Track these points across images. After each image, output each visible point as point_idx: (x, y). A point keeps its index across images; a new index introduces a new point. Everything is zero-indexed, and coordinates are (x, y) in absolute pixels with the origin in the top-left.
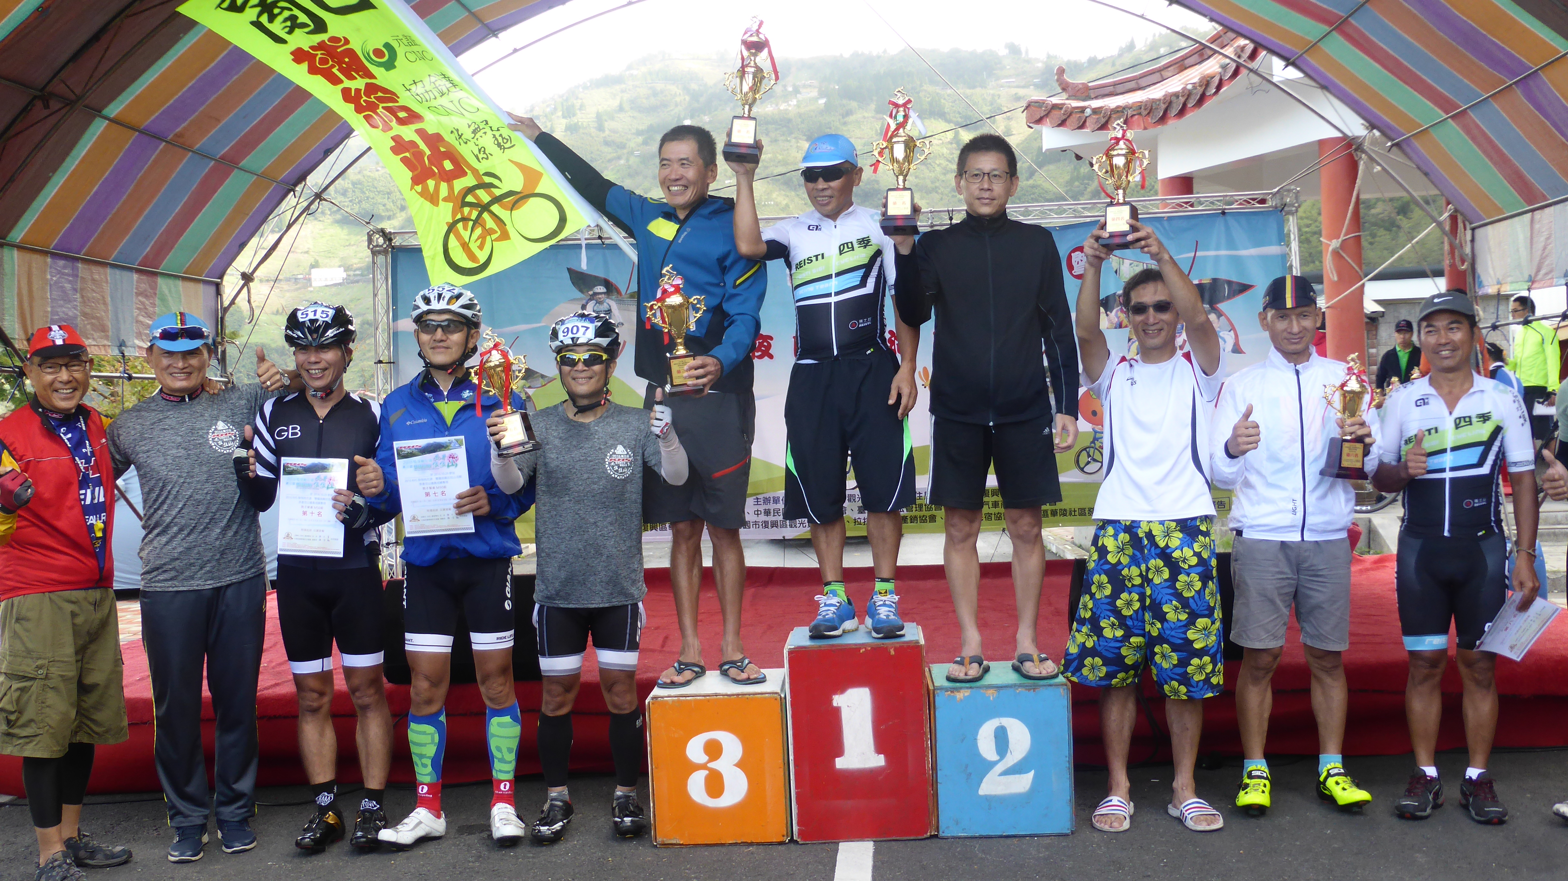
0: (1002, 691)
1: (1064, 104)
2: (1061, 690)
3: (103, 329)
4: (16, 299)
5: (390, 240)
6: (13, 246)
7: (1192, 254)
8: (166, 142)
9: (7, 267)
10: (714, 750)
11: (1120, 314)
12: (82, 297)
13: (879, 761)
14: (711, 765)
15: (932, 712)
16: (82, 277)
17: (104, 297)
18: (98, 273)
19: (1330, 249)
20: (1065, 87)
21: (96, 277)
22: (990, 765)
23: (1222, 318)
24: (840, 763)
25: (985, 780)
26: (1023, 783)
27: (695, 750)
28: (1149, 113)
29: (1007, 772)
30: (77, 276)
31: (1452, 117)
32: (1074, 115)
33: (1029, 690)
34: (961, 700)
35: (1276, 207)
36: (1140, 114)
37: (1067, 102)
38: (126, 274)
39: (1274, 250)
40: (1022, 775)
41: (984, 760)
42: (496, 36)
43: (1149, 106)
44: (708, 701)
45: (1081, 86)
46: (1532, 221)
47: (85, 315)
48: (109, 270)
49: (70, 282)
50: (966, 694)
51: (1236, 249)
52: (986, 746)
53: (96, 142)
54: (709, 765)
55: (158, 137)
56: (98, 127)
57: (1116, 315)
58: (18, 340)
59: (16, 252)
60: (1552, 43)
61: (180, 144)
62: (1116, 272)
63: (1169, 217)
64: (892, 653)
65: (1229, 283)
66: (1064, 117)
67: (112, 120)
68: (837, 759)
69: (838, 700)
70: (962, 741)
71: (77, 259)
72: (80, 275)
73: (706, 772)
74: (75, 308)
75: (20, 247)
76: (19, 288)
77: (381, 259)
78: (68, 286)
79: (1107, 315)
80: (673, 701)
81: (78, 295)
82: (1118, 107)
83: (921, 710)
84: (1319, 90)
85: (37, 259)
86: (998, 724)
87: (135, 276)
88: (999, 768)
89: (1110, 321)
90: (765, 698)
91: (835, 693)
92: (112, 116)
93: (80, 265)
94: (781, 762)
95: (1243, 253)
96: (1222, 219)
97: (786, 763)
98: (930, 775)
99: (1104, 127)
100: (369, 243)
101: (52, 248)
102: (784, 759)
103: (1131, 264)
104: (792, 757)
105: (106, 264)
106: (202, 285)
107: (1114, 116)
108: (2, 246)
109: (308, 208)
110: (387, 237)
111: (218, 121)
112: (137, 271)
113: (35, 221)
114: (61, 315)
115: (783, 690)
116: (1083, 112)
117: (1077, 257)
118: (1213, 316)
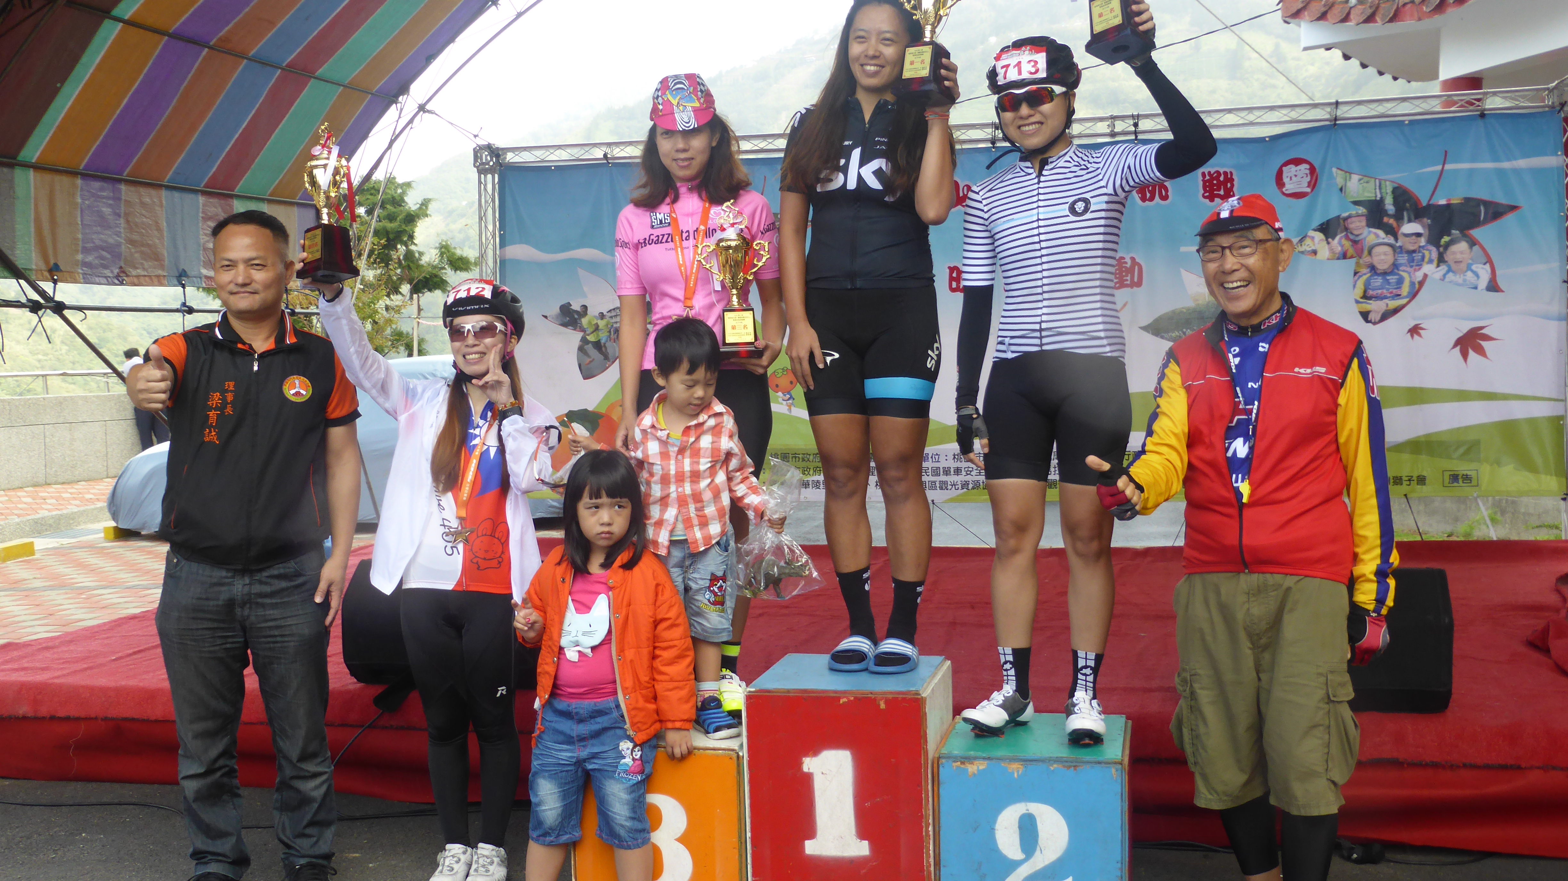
0: (1031, 767)
2: (1113, 771)
3: (157, 258)
4: (32, 225)
5: (498, 156)
6: (27, 165)
7: (1439, 168)
8: (208, 47)
9: (20, 191)
11: (1344, 242)
12: (128, 222)
13: (861, 849)
15: (936, 788)
16: (126, 201)
17: (157, 223)
18: (148, 196)
21: (147, 200)
22: (1011, 865)
23: (1476, 248)
24: (811, 848)
29: (1034, 877)
30: (119, 199)
32: (1336, 6)
33: (1068, 767)
34: (974, 774)
35: (1552, 107)
38: (189, 197)
39: (1544, 161)
41: (1003, 858)
47: (132, 242)
48: (164, 193)
49: (110, 206)
50: (981, 767)
51: (1500, 160)
52: (1007, 840)
55: (198, 42)
56: (109, 32)
57: (1340, 243)
58: (36, 270)
59: (31, 172)
61: (229, 51)
62: (1341, 190)
63: (1410, 121)
64: (883, 706)
65: (1486, 203)
66: (1324, 9)
67: (128, 23)
68: (807, 843)
69: (809, 764)
70: (975, 830)
71: (119, 181)
72: (123, 198)
74: (118, 234)
75: (37, 167)
76: (37, 213)
77: (490, 176)
78: (107, 210)
79: (1328, 243)
81: (122, 220)
83: (920, 784)
85: (61, 182)
86: (1024, 811)
87: (201, 199)
88: (1025, 870)
89: (1332, 250)
90: (718, 756)
91: (806, 755)
92: (126, 18)
93: (123, 187)
94: (735, 840)
95: (1506, 165)
96: (1480, 122)
97: (742, 842)
98: (930, 873)
99: (1370, 19)
100: (475, 160)
101: (81, 168)
102: (740, 837)
103: (1360, 180)
104: (749, 835)
105: (160, 186)
106: (295, 209)
107: (1383, 5)
108: (11, 166)
109: (411, 121)
110: (496, 152)
111: (273, 24)
112: (204, 193)
113: (52, 138)
114: (98, 242)
115: (741, 746)
116: (1347, 2)
117: (1290, 171)
118: (1463, 246)
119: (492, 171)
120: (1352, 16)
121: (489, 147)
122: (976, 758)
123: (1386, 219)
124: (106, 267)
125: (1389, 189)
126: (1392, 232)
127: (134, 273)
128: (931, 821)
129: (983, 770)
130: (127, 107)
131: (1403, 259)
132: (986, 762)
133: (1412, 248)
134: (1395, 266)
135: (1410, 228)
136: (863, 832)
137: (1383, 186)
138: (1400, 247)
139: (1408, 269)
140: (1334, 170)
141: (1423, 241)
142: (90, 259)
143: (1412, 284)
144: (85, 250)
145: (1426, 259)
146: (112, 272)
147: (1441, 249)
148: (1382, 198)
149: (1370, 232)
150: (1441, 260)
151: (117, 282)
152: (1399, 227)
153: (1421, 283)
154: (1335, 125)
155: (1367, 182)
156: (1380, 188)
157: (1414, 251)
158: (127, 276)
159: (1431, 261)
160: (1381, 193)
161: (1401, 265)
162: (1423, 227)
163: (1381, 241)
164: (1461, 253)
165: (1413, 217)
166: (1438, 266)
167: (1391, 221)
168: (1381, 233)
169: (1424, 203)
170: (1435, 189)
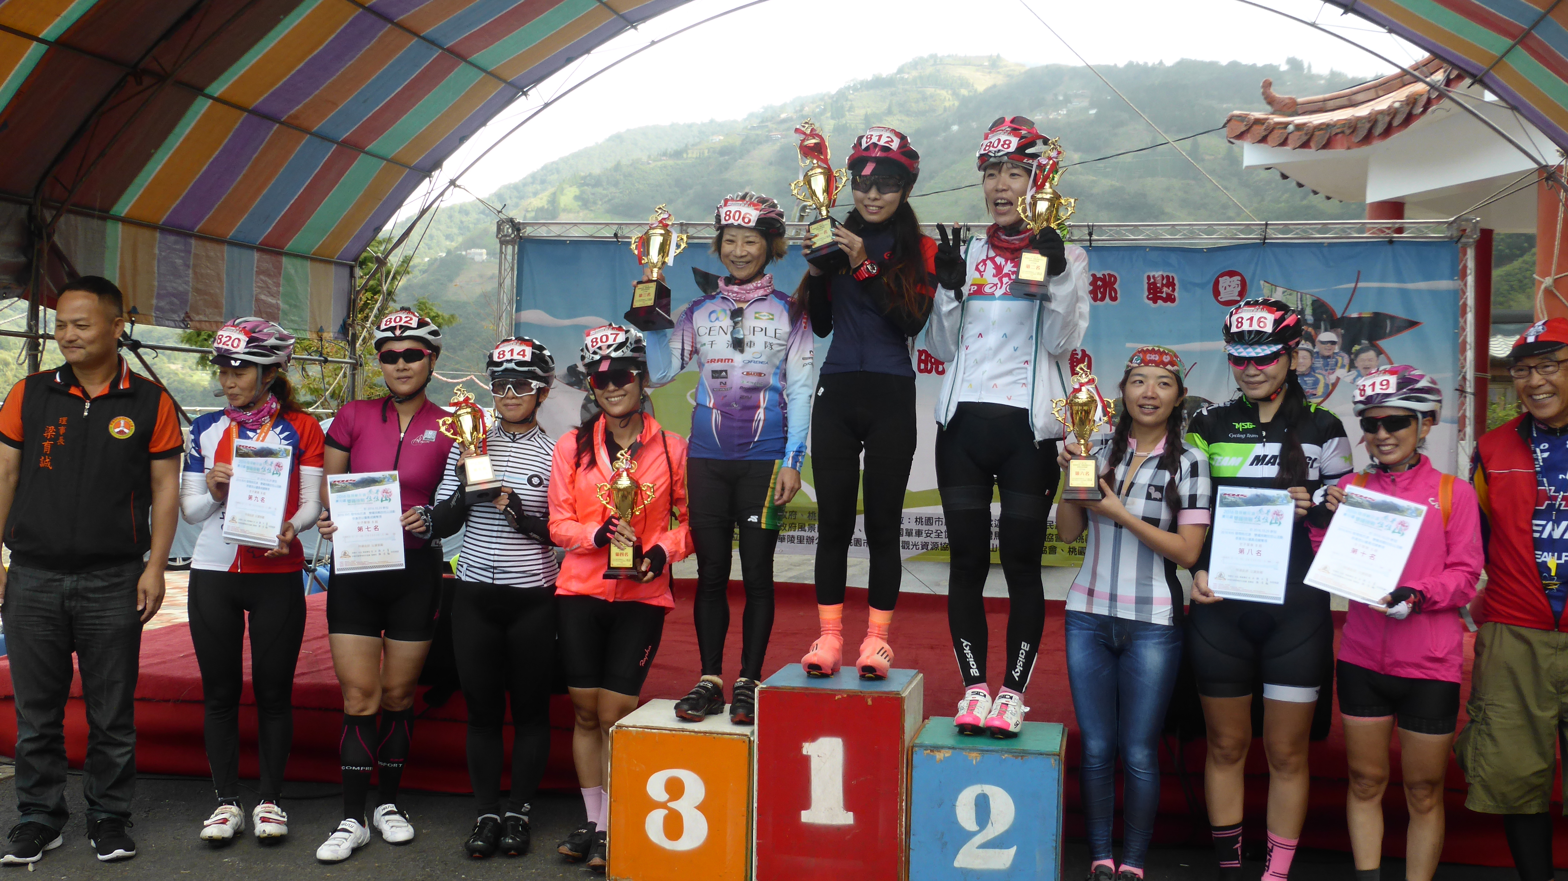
0: (986, 756)
1: (1267, 119)
2: (1053, 761)
3: (216, 306)
4: (118, 271)
5: (519, 230)
6: (117, 219)
7: (1353, 285)
8: (279, 123)
9: (109, 242)
10: (675, 789)
12: (195, 273)
13: (847, 819)
14: (671, 805)
15: (909, 771)
16: (195, 254)
17: (219, 274)
18: (213, 249)
19: (1543, 287)
20: (1270, 100)
21: (212, 254)
22: (967, 836)
23: (1382, 357)
24: (806, 817)
25: (961, 851)
26: (1003, 859)
27: (656, 787)
28: (1353, 132)
29: (985, 846)
30: (190, 252)
32: (1275, 131)
33: (1017, 757)
34: (941, 760)
35: (1451, 238)
36: (1344, 133)
37: (1271, 116)
38: (246, 253)
39: (1445, 284)
40: (1003, 850)
41: (961, 829)
42: (635, 28)
43: (1354, 123)
44: (674, 736)
45: (1287, 101)
47: (197, 291)
48: (226, 248)
49: (181, 258)
50: (947, 755)
51: (1404, 282)
52: (966, 815)
53: (199, 121)
54: (670, 804)
55: (272, 118)
56: (201, 107)
59: (120, 226)
61: (296, 127)
63: (1330, 244)
64: (870, 702)
65: (1392, 318)
66: (1264, 133)
67: (217, 100)
68: (803, 813)
69: (808, 748)
70: (940, 805)
71: (191, 236)
72: (193, 251)
73: (665, 812)
74: (186, 283)
75: (125, 221)
76: (122, 261)
77: (510, 248)
78: (179, 262)
80: (637, 732)
81: (191, 271)
82: (1323, 124)
83: (897, 767)
84: (1510, 111)
85: (145, 234)
86: (980, 792)
87: (256, 255)
88: (978, 839)
90: (733, 739)
91: (806, 741)
92: (216, 96)
93: (193, 242)
94: (744, 809)
95: (1410, 286)
96: (1389, 248)
97: (750, 810)
98: (902, 840)
99: (1305, 145)
100: (498, 232)
101: (161, 223)
102: (748, 807)
103: (1284, 292)
104: (755, 805)
105: (223, 242)
106: (333, 267)
107: (1316, 133)
108: (104, 219)
109: (442, 194)
110: (516, 227)
111: (335, 104)
112: (259, 250)
113: (141, 196)
114: (170, 290)
115: (753, 733)
116: (1286, 128)
117: (1224, 281)
118: (1371, 354)
119: (512, 242)
120: (1289, 141)
121: (511, 221)
122: (942, 748)
123: (1305, 328)
124: (174, 312)
125: (1309, 302)
126: (1311, 339)
127: (197, 318)
128: (904, 798)
129: (948, 757)
130: (206, 172)
131: (1319, 363)
132: (951, 751)
133: (1327, 354)
134: (1312, 369)
135: (1326, 336)
136: (849, 805)
137: (1304, 298)
138: (1317, 353)
139: (1324, 372)
140: (1262, 282)
141: (1337, 349)
142: (162, 304)
143: (1326, 385)
144: (160, 297)
145: (1339, 365)
146: (179, 316)
147: (1352, 356)
148: (1302, 309)
150: (1352, 366)
151: (183, 325)
152: (1317, 335)
153: (1334, 385)
154: (1264, 243)
155: (1290, 295)
156: (1301, 301)
157: (1329, 357)
158: (191, 320)
159: (1343, 366)
160: (1302, 305)
161: (1317, 368)
162: (1338, 336)
163: (1301, 347)
164: (1370, 360)
165: (1329, 327)
166: (1349, 371)
167: (1310, 329)
169: (1339, 315)
170: (1349, 304)
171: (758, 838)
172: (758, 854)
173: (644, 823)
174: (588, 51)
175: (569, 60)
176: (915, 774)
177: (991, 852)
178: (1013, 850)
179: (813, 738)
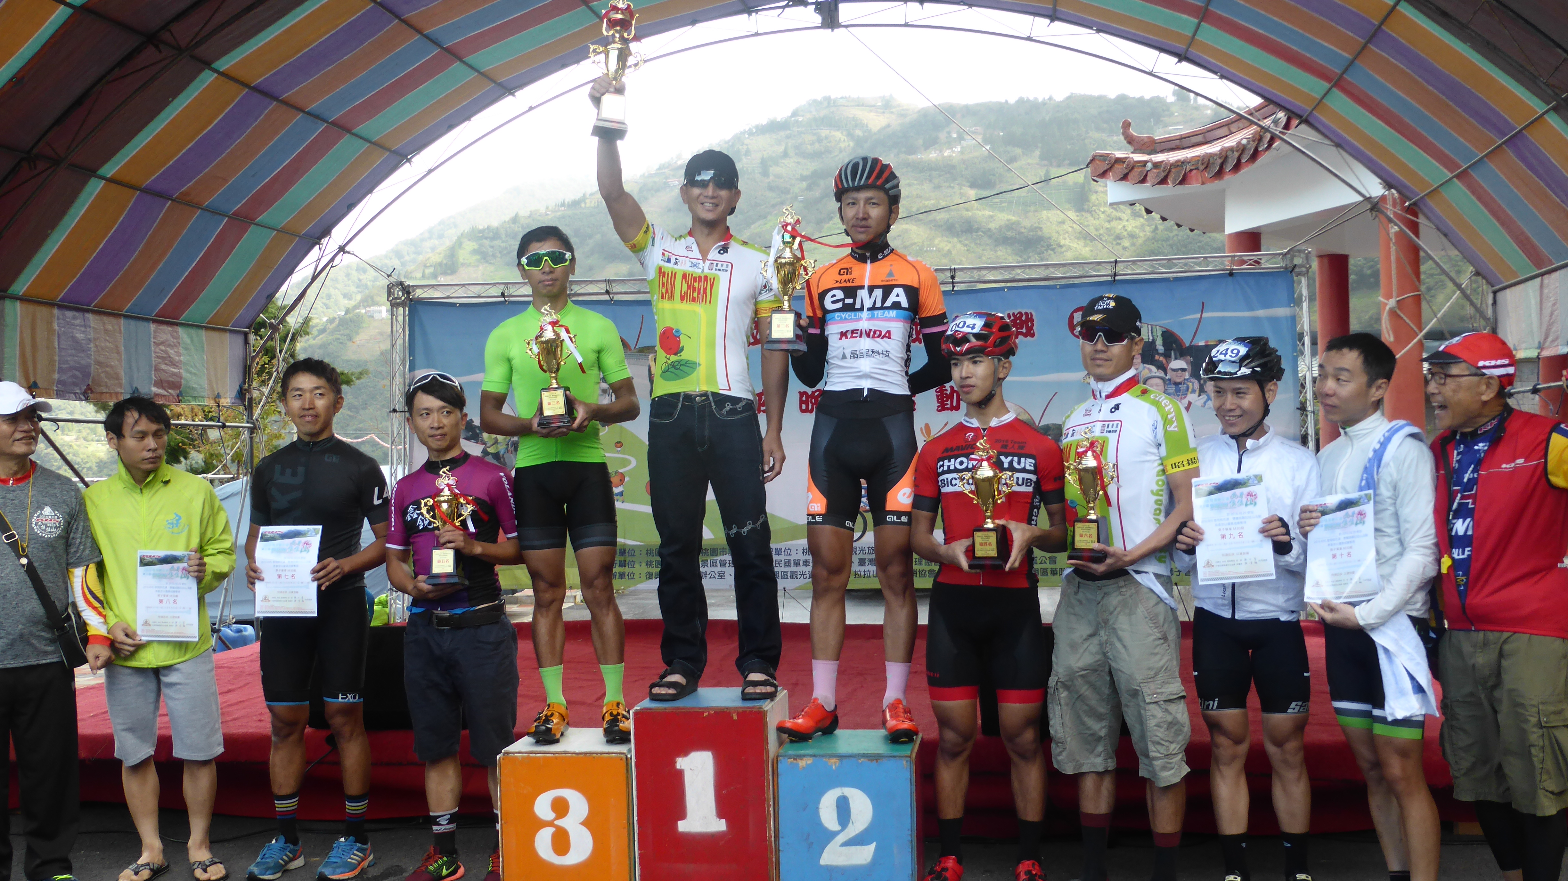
0: (844, 761)
1: (1127, 158)
2: (904, 762)
3: (115, 377)
4: (17, 348)
5: (408, 293)
6: (15, 298)
7: (1199, 316)
8: (172, 200)
9: (9, 319)
10: (561, 807)
12: (96, 346)
13: (721, 826)
14: (558, 822)
15: (775, 779)
16: (93, 328)
17: (117, 347)
18: (110, 323)
19: (1387, 308)
20: (1130, 140)
21: (110, 327)
22: (831, 835)
24: (683, 826)
25: (826, 850)
26: (864, 855)
27: (543, 806)
28: (1206, 168)
29: (847, 843)
30: (88, 326)
31: (1458, 176)
32: (1135, 170)
33: (872, 760)
34: (803, 768)
35: (1286, 268)
36: (1197, 169)
37: (1131, 156)
38: (142, 325)
39: (1282, 312)
40: (864, 847)
41: (825, 830)
42: (513, 95)
43: (1206, 160)
44: (556, 758)
45: (1146, 140)
46: (1542, 286)
47: (96, 363)
48: (122, 321)
49: (82, 331)
50: (809, 762)
52: (828, 816)
53: (93, 202)
54: (557, 822)
55: (162, 196)
56: (94, 188)
59: (18, 304)
60: (1529, 103)
61: (188, 202)
63: (1174, 277)
64: (735, 717)
66: (1125, 172)
67: (110, 180)
68: (680, 823)
69: (681, 763)
70: (804, 810)
71: (88, 311)
72: (91, 325)
73: (553, 829)
74: (88, 357)
75: (23, 299)
76: (22, 339)
77: (401, 310)
78: (77, 336)
80: (523, 757)
81: (89, 345)
82: (1178, 161)
83: (764, 777)
84: (1334, 148)
85: (42, 312)
86: (840, 794)
87: (153, 327)
88: (841, 838)
90: (611, 758)
91: (679, 756)
92: (108, 176)
93: (90, 316)
94: (625, 822)
96: (1230, 278)
97: (631, 824)
98: (771, 842)
99: (1163, 181)
100: (389, 296)
101: (59, 299)
102: (629, 819)
104: (636, 818)
105: (120, 316)
106: (228, 334)
107: (1173, 170)
108: (3, 298)
109: (331, 261)
110: (406, 289)
111: (226, 180)
112: (154, 321)
113: (38, 276)
114: (72, 363)
115: (630, 751)
116: (1145, 166)
117: (1079, 316)
119: (403, 304)
120: (1148, 178)
121: (401, 284)
122: (805, 756)
123: (1157, 357)
124: (75, 384)
126: (1162, 367)
127: (97, 390)
128: (771, 803)
129: (810, 764)
130: (102, 251)
131: (1170, 389)
132: (812, 758)
133: (1178, 380)
135: (1177, 364)
136: (722, 812)
137: (1154, 330)
138: (1169, 380)
141: (1187, 375)
142: (64, 377)
144: (61, 371)
145: (1190, 390)
146: (81, 389)
147: (1201, 381)
148: (1153, 340)
149: (1144, 367)
150: (1201, 390)
151: (83, 397)
152: (1168, 363)
153: (1187, 409)
154: (1114, 280)
157: (1180, 383)
158: (91, 392)
159: (1194, 391)
162: (1187, 363)
163: (1153, 374)
165: (1178, 355)
166: (1200, 395)
168: (1153, 368)
169: (1187, 345)
170: (1195, 334)
171: (639, 849)
172: (640, 864)
173: (534, 841)
174: (468, 118)
175: (451, 127)
176: (781, 781)
177: (853, 849)
178: (873, 846)
179: (685, 753)
